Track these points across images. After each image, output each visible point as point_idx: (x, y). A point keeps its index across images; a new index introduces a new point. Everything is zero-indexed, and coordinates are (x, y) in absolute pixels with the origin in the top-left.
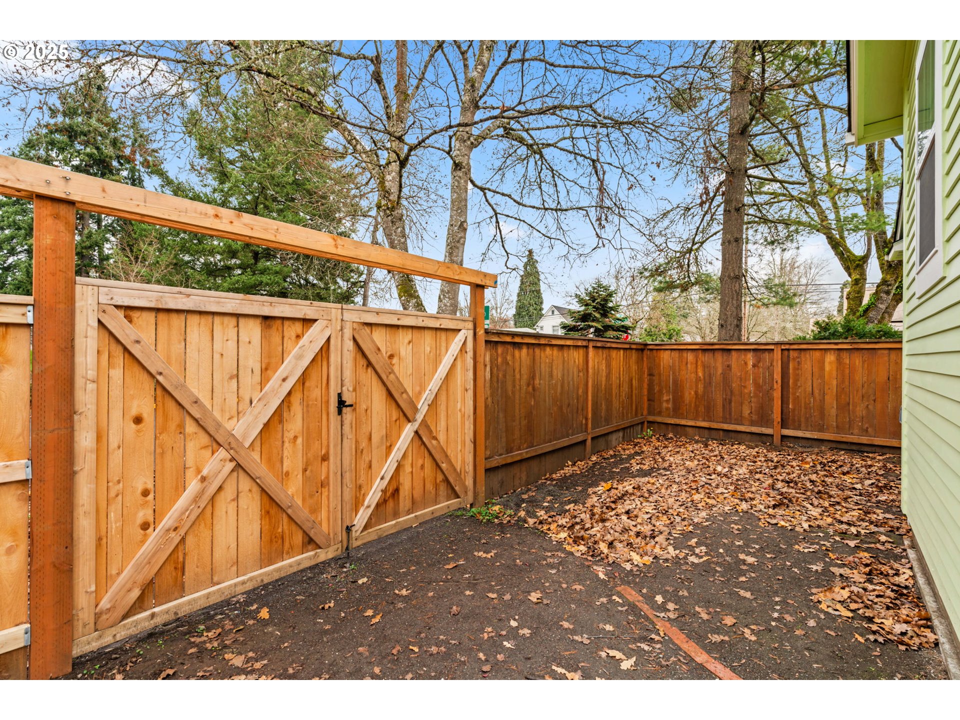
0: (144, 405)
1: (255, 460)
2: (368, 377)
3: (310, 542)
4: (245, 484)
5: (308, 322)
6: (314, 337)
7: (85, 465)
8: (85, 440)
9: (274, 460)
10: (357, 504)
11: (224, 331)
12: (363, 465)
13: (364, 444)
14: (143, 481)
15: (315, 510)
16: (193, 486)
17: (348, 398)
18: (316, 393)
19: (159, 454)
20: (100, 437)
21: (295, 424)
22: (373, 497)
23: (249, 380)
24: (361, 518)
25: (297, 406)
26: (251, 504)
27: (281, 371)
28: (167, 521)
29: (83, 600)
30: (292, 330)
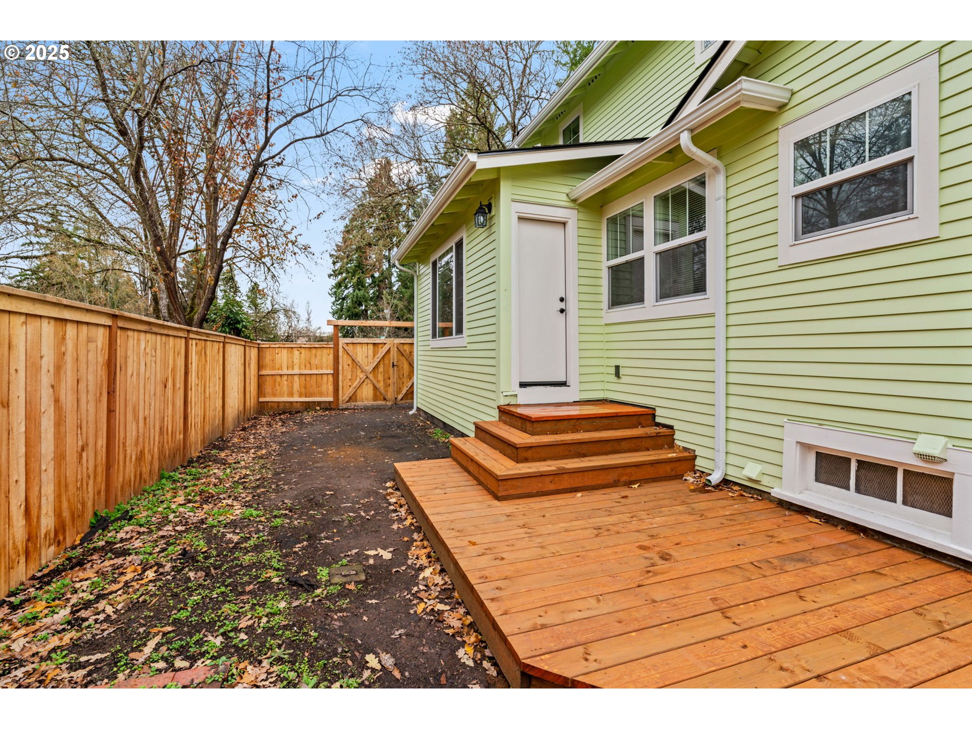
0: (350, 362)
1: (371, 376)
2: (401, 357)
3: (385, 399)
4: (369, 382)
5: (385, 344)
6: (386, 348)
7: (341, 372)
8: (340, 368)
9: (376, 377)
10: (399, 392)
11: (365, 347)
12: (401, 383)
13: (401, 376)
14: (349, 377)
15: (386, 391)
16: (358, 380)
17: (395, 364)
18: (387, 362)
19: (352, 371)
20: (343, 368)
21: (381, 369)
22: (404, 392)
23: (370, 358)
24: (400, 397)
25: (382, 365)
26: (371, 387)
27: (378, 356)
28: (354, 386)
29: (340, 397)
30: (380, 346)
